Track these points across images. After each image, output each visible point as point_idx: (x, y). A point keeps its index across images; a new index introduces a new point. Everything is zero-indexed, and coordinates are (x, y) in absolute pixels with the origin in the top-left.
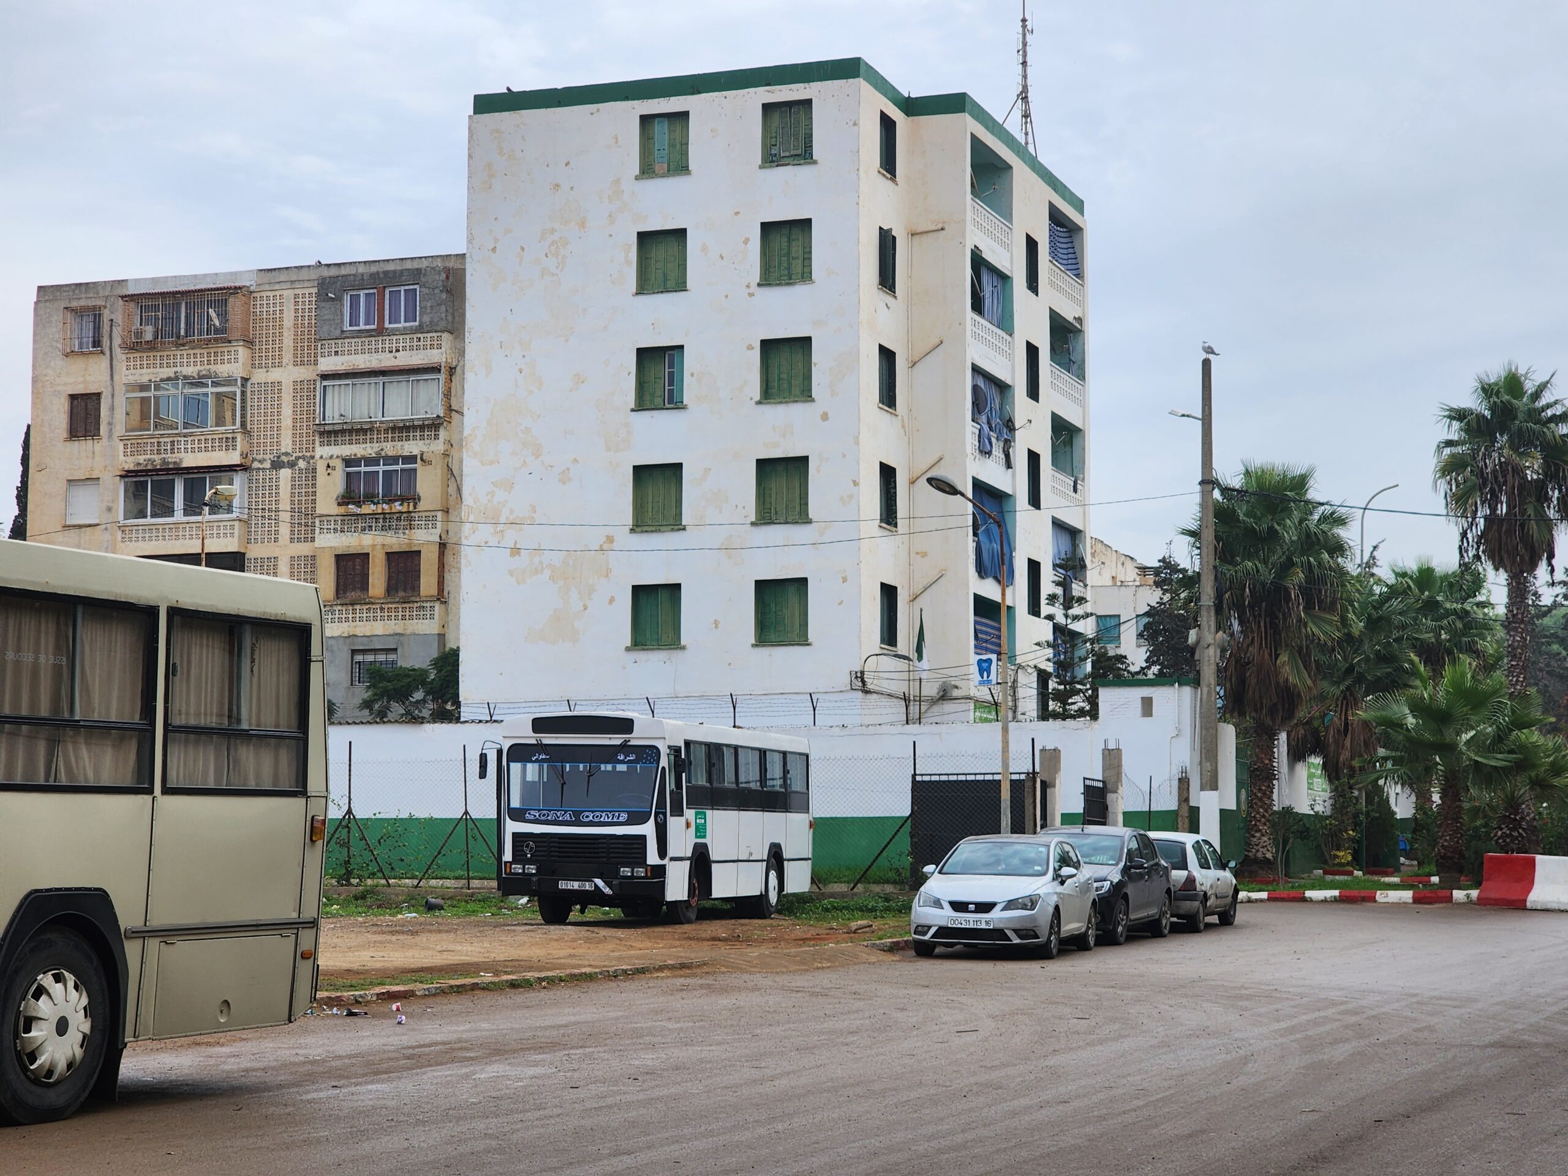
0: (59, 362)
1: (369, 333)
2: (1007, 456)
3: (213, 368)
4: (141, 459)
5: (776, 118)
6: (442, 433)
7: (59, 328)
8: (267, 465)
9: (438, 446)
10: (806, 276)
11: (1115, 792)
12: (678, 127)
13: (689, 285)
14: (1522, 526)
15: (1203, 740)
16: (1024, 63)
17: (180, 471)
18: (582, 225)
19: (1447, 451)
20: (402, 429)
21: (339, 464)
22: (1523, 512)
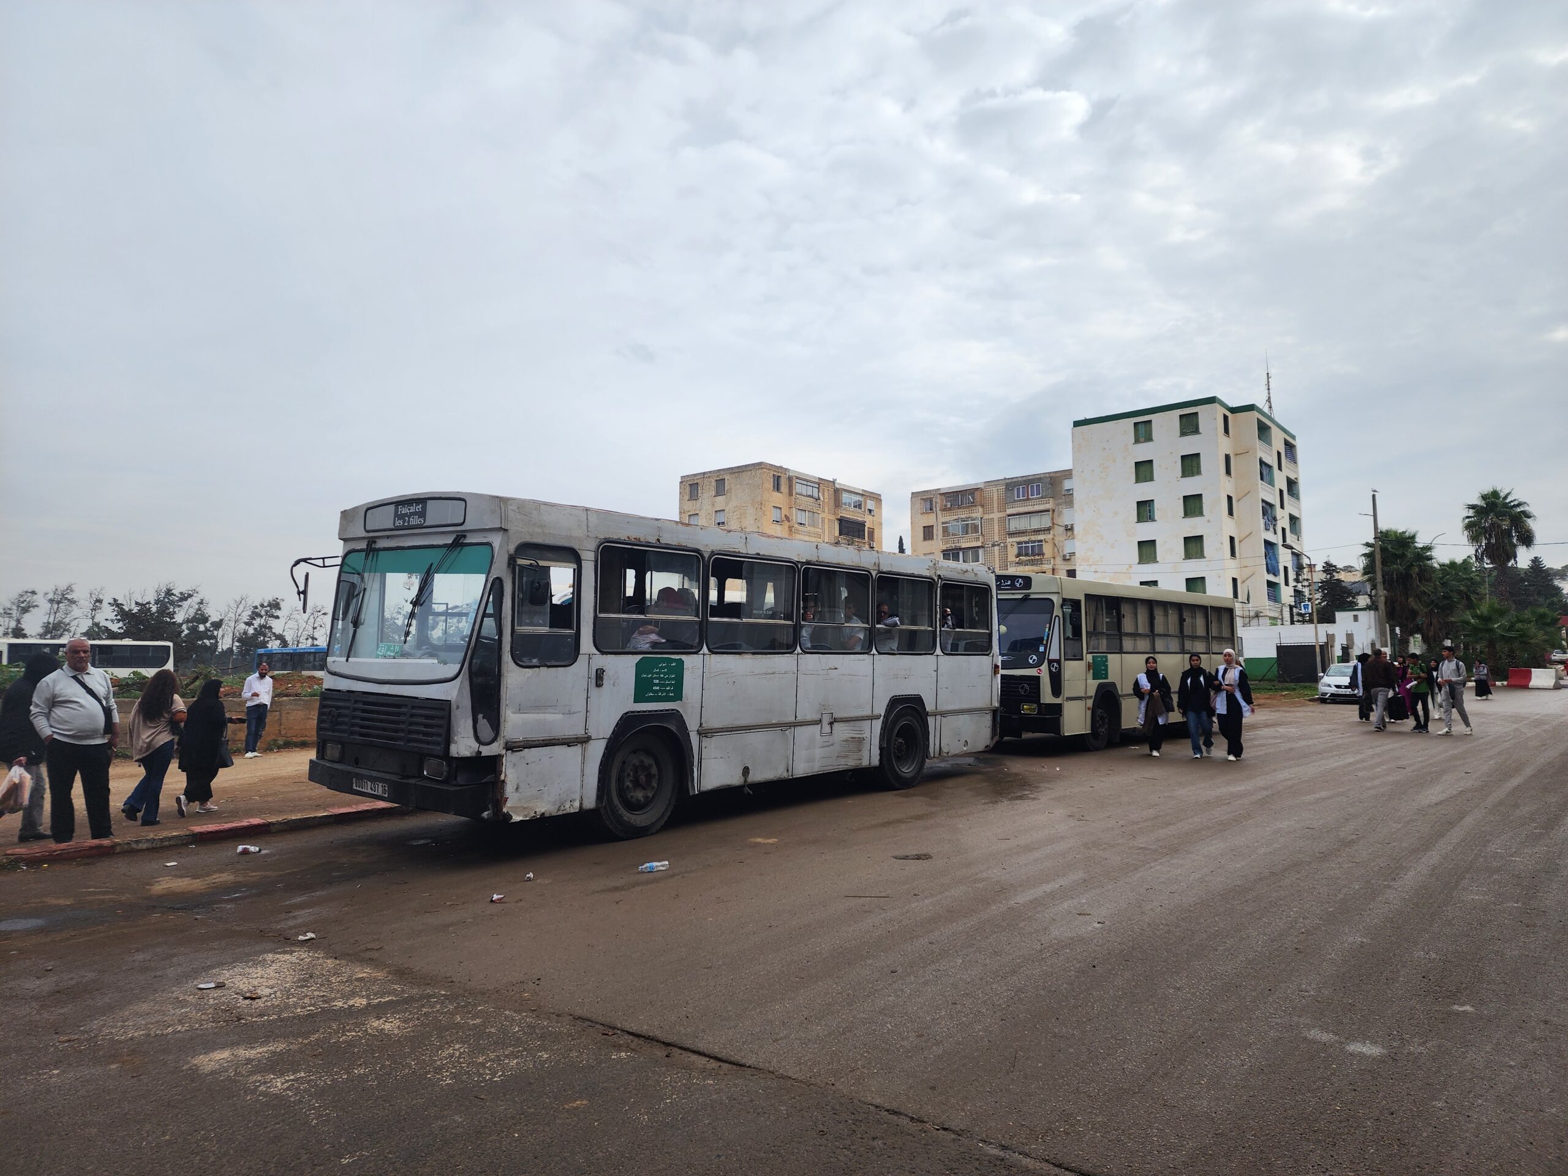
0: (919, 516)
1: (1024, 500)
2: (1275, 530)
3: (971, 515)
4: (948, 546)
5: (1184, 419)
6: (1051, 532)
7: (919, 505)
8: (990, 545)
9: (1050, 536)
10: (1199, 473)
11: (1352, 648)
12: (1148, 425)
13: (1155, 479)
14: (1503, 547)
15: (1380, 629)
16: (1269, 389)
17: (961, 549)
18: (1114, 461)
19: (1467, 520)
20: (1037, 531)
21: (1015, 544)
22: (1503, 541)
